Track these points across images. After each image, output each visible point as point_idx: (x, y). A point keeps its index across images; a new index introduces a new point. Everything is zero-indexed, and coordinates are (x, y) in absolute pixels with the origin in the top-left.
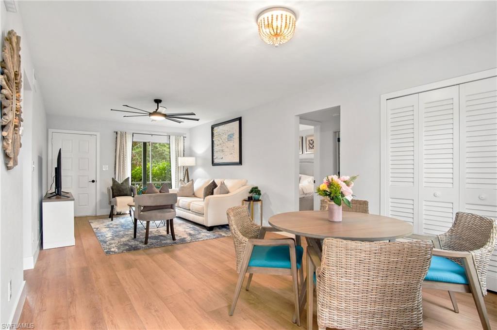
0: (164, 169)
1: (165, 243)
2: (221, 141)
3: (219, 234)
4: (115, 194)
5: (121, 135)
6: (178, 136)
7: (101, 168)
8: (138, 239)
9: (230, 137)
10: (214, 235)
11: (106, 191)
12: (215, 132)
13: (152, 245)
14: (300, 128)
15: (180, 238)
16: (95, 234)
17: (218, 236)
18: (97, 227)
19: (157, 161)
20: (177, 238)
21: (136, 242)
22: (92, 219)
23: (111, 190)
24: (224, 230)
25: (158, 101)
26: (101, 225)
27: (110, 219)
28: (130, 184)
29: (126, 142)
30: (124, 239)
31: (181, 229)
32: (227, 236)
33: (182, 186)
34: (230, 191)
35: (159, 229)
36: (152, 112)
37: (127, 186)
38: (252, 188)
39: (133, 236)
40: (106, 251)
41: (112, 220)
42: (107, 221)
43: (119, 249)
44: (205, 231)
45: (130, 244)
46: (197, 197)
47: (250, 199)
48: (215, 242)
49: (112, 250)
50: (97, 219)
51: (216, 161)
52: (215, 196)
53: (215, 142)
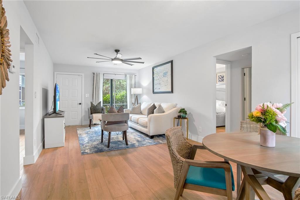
0: (123, 96)
1: (121, 148)
2: (159, 77)
3: (158, 142)
4: (92, 112)
5: (96, 75)
6: (131, 75)
7: (85, 95)
8: (104, 143)
9: (165, 74)
10: (154, 142)
11: (87, 110)
12: (155, 71)
13: (112, 149)
14: (217, 66)
15: (131, 143)
16: (78, 138)
17: (157, 143)
18: (80, 133)
19: (120, 91)
20: (129, 143)
21: (102, 145)
22: (79, 128)
23: (90, 109)
24: (161, 138)
25: (117, 51)
26: (83, 132)
27: (89, 128)
28: (102, 106)
29: (99, 79)
30: (95, 143)
31: (132, 136)
32: (164, 143)
33: (134, 107)
34: (165, 111)
35: (118, 136)
36: (113, 58)
37: (100, 107)
38: (181, 110)
39: (101, 141)
40: (82, 152)
41: (90, 129)
42: (87, 129)
43: (90, 150)
44: (148, 138)
45: (98, 147)
46: (143, 114)
47: (179, 117)
48: (155, 148)
49: (86, 151)
50: (82, 127)
51: (155, 91)
52: (155, 114)
53: (155, 78)
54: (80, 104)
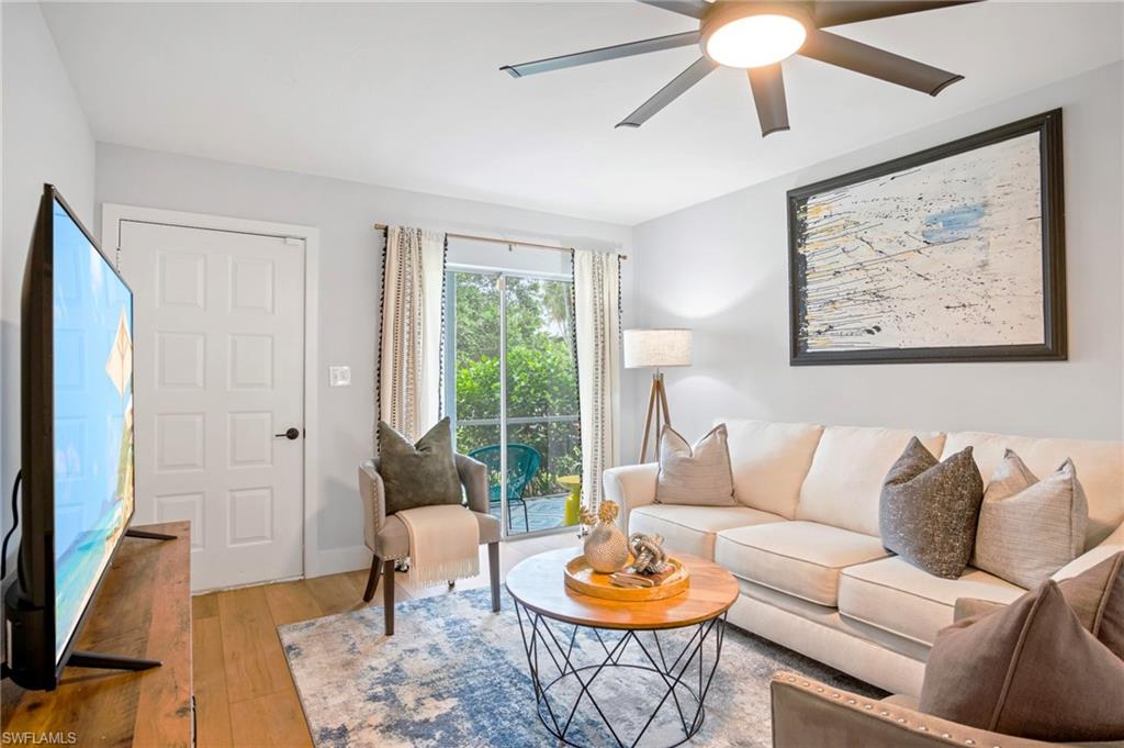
2: (863, 254)
4: (397, 496)
5: (401, 241)
7: (325, 376)
12: (814, 216)
28: (454, 451)
51: (822, 344)
54: (292, 434)
